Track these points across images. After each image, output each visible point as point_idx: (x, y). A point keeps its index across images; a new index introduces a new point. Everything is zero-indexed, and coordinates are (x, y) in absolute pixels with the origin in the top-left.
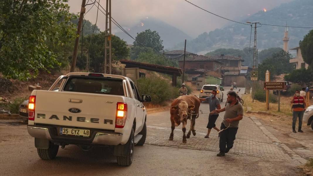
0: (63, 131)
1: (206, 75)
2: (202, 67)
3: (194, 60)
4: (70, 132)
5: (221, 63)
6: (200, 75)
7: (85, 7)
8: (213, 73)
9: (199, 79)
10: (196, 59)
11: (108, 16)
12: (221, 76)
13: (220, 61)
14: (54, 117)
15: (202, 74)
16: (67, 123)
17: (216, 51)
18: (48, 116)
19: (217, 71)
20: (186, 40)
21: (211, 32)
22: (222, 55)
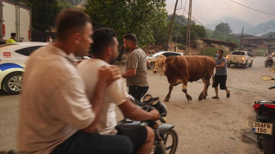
0: (233, 62)
1: (257, 48)
2: (255, 43)
3: (251, 39)
4: (234, 62)
5: (269, 41)
6: (253, 47)
7: (176, 11)
8: (262, 46)
9: (252, 50)
10: (252, 38)
11: (190, 15)
12: (267, 48)
13: (269, 40)
14: (231, 59)
15: (255, 47)
16: (233, 60)
17: (268, 34)
18: (230, 59)
19: (265, 46)
20: (243, 28)
21: (266, 23)
22: (271, 36)
